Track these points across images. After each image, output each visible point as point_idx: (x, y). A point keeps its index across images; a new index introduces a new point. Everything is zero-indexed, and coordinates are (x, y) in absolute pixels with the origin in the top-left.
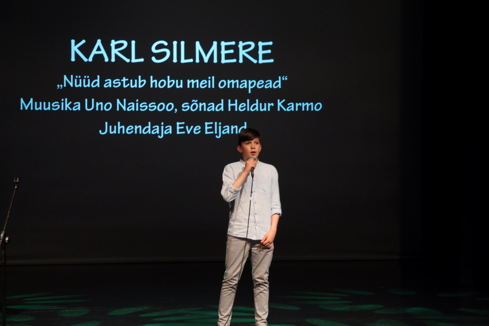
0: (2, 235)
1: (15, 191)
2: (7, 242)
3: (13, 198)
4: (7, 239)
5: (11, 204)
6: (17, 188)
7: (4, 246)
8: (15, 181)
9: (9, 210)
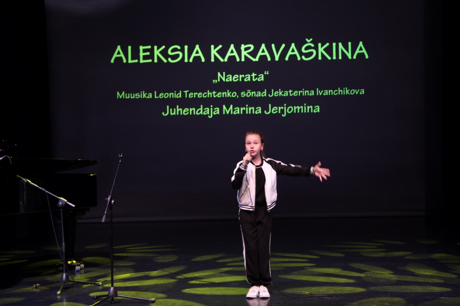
0: (109, 198)
1: (119, 165)
2: (113, 204)
3: (118, 169)
4: (113, 202)
5: (116, 174)
6: (121, 162)
7: (110, 207)
8: (119, 156)
9: (115, 179)
